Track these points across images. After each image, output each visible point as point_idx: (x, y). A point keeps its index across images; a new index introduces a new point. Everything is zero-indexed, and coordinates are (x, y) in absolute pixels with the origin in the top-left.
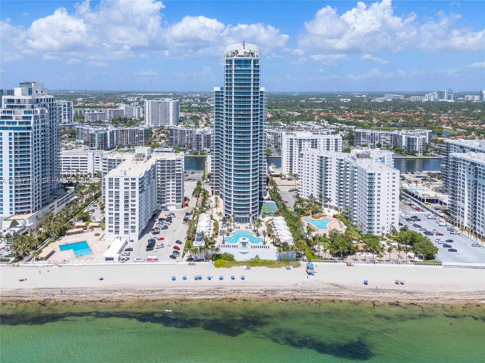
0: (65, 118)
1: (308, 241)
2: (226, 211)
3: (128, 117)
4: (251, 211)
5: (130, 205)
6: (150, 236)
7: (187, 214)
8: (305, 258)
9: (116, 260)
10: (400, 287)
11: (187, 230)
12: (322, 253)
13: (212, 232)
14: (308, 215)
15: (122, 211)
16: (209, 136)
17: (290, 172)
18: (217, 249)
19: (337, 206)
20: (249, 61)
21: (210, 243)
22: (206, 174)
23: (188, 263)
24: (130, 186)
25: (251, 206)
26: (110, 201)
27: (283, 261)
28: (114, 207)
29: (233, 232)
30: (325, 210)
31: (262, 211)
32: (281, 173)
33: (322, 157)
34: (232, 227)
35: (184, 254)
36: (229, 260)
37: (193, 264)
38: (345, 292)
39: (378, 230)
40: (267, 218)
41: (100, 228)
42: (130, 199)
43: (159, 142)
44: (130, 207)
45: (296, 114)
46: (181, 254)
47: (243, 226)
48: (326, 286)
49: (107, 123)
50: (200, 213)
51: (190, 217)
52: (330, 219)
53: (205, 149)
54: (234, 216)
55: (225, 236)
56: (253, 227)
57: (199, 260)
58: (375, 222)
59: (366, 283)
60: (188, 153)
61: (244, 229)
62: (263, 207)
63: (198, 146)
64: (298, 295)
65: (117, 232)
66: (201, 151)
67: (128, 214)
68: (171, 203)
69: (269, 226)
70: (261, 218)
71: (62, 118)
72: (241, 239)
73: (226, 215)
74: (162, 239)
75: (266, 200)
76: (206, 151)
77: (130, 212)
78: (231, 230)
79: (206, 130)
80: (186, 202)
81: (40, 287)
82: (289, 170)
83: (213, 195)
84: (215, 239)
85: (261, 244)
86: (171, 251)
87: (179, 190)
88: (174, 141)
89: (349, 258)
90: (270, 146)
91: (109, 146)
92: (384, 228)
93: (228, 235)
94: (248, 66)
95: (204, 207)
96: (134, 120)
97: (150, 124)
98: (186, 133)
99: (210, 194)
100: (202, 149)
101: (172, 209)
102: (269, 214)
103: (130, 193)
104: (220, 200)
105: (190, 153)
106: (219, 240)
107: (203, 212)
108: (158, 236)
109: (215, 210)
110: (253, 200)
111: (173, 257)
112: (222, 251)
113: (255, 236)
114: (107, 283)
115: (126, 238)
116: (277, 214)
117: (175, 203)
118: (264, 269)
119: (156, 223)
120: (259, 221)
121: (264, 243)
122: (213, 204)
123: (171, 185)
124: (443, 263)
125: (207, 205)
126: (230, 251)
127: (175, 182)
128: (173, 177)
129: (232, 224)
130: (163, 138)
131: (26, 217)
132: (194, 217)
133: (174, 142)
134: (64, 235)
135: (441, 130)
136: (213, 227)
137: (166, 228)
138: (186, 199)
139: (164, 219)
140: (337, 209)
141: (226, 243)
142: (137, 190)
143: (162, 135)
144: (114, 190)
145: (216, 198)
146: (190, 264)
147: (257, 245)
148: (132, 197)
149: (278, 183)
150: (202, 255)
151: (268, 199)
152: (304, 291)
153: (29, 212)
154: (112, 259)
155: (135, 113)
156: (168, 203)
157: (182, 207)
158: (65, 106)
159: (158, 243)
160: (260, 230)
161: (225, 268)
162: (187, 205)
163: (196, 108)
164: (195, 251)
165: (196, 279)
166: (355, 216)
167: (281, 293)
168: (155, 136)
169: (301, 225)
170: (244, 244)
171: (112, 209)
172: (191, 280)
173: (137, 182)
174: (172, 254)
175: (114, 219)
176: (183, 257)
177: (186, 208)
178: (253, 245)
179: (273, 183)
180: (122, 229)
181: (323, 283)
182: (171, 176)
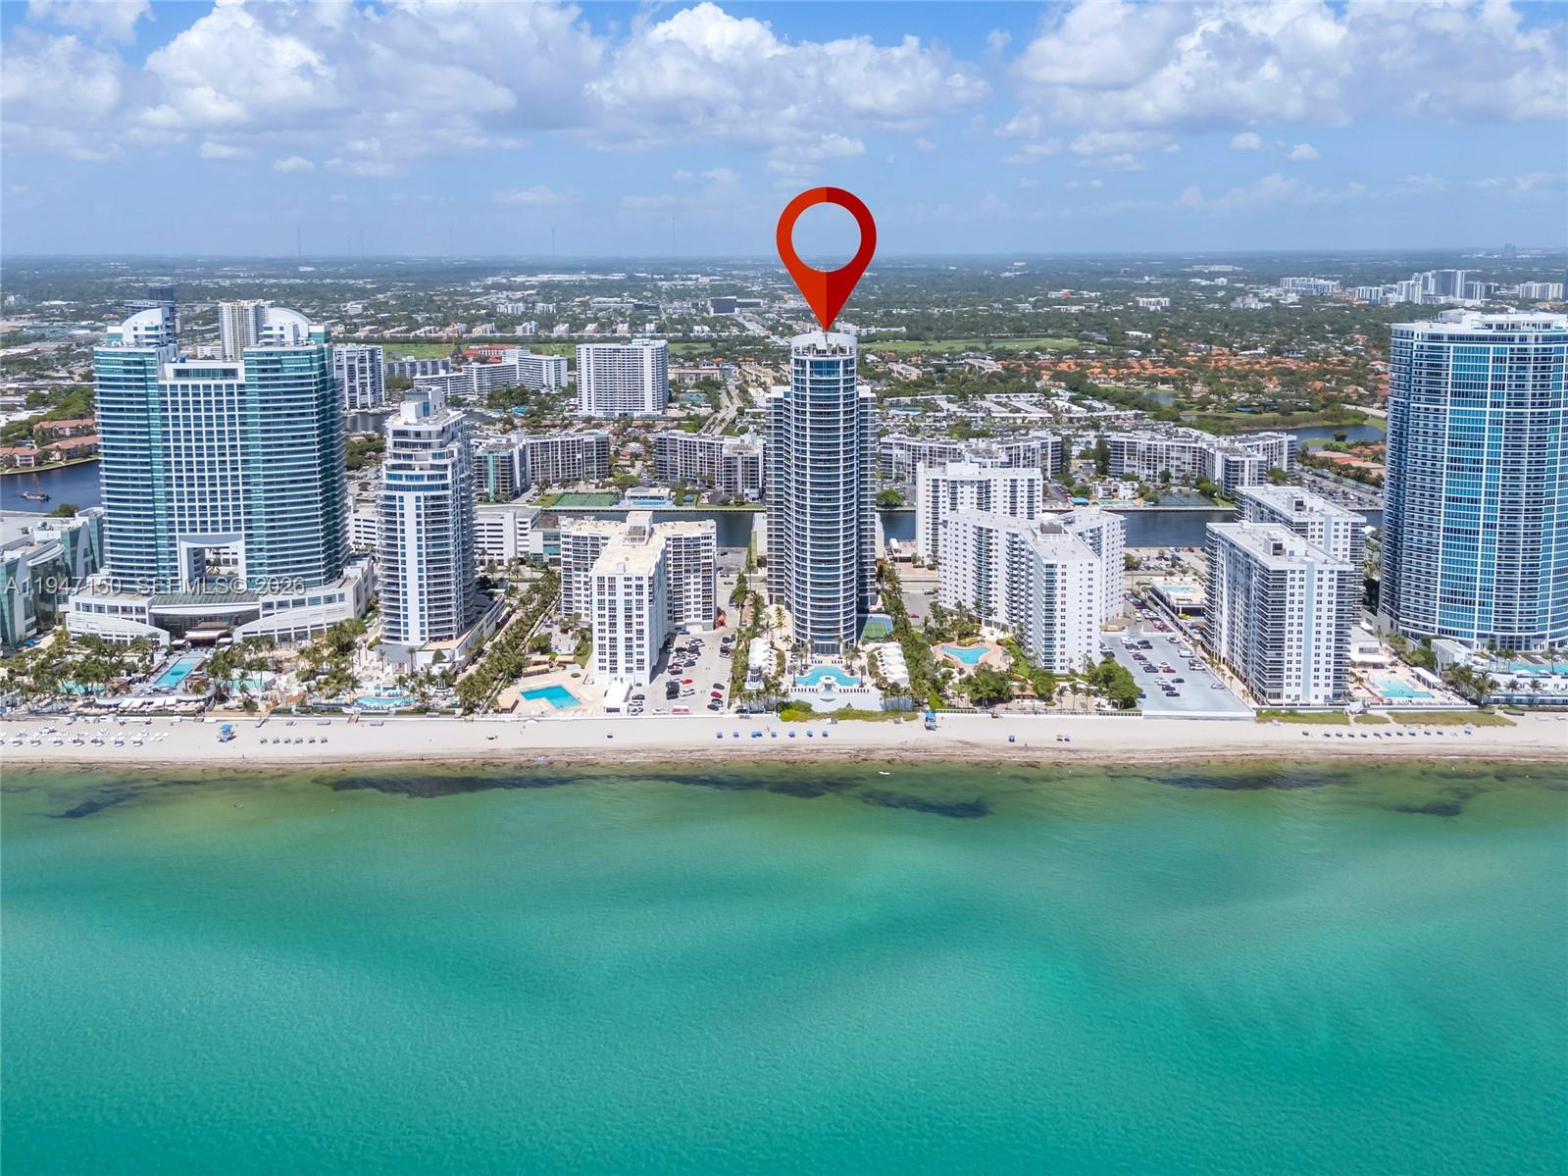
0: (364, 393)
1: (934, 682)
2: (798, 633)
3: (530, 387)
4: (842, 633)
5: (634, 624)
6: (666, 677)
7: (726, 640)
8: (928, 708)
9: (624, 712)
10: (1064, 745)
11: (730, 667)
12: (955, 701)
13: (774, 670)
14: (952, 640)
15: (621, 634)
16: (754, 461)
17: (933, 552)
18: (784, 695)
19: (1007, 622)
20: (834, 365)
21: (772, 685)
22: (754, 558)
23: (738, 715)
24: (633, 590)
25: (842, 625)
26: (600, 616)
27: (892, 712)
28: (607, 627)
29: (810, 668)
30: (985, 631)
31: (864, 634)
32: (915, 554)
33: (981, 529)
34: (809, 662)
35: (730, 705)
36: (805, 711)
37: (748, 718)
38: (976, 751)
39: (1063, 664)
40: (871, 646)
41: (577, 665)
42: (635, 612)
43: (630, 469)
44: (635, 627)
45: (992, 366)
46: (726, 704)
47: (827, 660)
48: (949, 744)
49: (475, 404)
50: (749, 638)
51: (733, 645)
52: (989, 646)
53: (746, 491)
54: (811, 642)
55: (797, 675)
56: (844, 661)
57: (756, 712)
58: (1057, 650)
59: (1012, 740)
60: (706, 501)
61: (830, 664)
62: (866, 626)
63: (730, 486)
64: (908, 756)
65: (614, 670)
66: (737, 498)
67: (631, 639)
68: (693, 619)
69: (872, 657)
70: (860, 647)
71: (358, 394)
72: (823, 679)
73: (798, 641)
74: (689, 681)
75: (874, 612)
76: (747, 495)
77: (634, 635)
78: (806, 667)
79: (746, 443)
80: (721, 618)
81: (522, 746)
82: (930, 547)
83: (771, 603)
84: (780, 679)
85: (856, 686)
86: (709, 700)
87: (708, 594)
88: (668, 467)
89: (1000, 707)
90: (903, 479)
91: (518, 485)
92: (1071, 661)
93: (802, 674)
94: (834, 373)
95: (757, 628)
96: (547, 394)
97: (593, 408)
98: (698, 448)
99: (767, 601)
100: (740, 491)
101: (695, 631)
102: (876, 639)
103: (634, 602)
104: (786, 613)
105: (712, 499)
106: (786, 681)
107: (756, 635)
108: (682, 677)
109: (777, 633)
110: (845, 613)
111: (712, 707)
112: (793, 697)
113: (847, 674)
114: (619, 742)
115: (630, 679)
116: (888, 638)
117: (700, 619)
118: (859, 724)
119: (672, 656)
120: (857, 650)
121: (862, 685)
122: (774, 621)
123: (693, 584)
124: (1144, 713)
125: (763, 623)
126: (805, 697)
127: (700, 580)
128: (696, 571)
129: (809, 655)
130: (635, 456)
131: (454, 644)
132: (738, 645)
133: (668, 471)
134: (519, 677)
135: (1357, 421)
136: (775, 661)
137: (691, 663)
138: (720, 612)
139: (685, 650)
140: (1004, 629)
141: (800, 686)
142: (646, 597)
143: (633, 446)
144: (607, 597)
145: (778, 609)
146: (741, 717)
147: (849, 688)
148: (638, 609)
149: (902, 576)
150: (761, 704)
151: (879, 611)
152: (916, 750)
153: (451, 637)
154: (617, 710)
155: (548, 377)
156: (687, 620)
157: (715, 628)
158: (362, 360)
159: (683, 688)
160: (856, 664)
161: (797, 723)
162: (722, 624)
163: (705, 341)
164: (750, 696)
165: (754, 736)
166: (1030, 640)
167: (882, 752)
168: (617, 453)
169: (928, 656)
170: (828, 687)
171: (603, 631)
172: (746, 738)
173: (646, 583)
174: (710, 703)
175: (607, 647)
176: (729, 707)
177: (721, 629)
178: (842, 688)
179: (893, 579)
180: (621, 664)
181: (947, 741)
182: (692, 568)
